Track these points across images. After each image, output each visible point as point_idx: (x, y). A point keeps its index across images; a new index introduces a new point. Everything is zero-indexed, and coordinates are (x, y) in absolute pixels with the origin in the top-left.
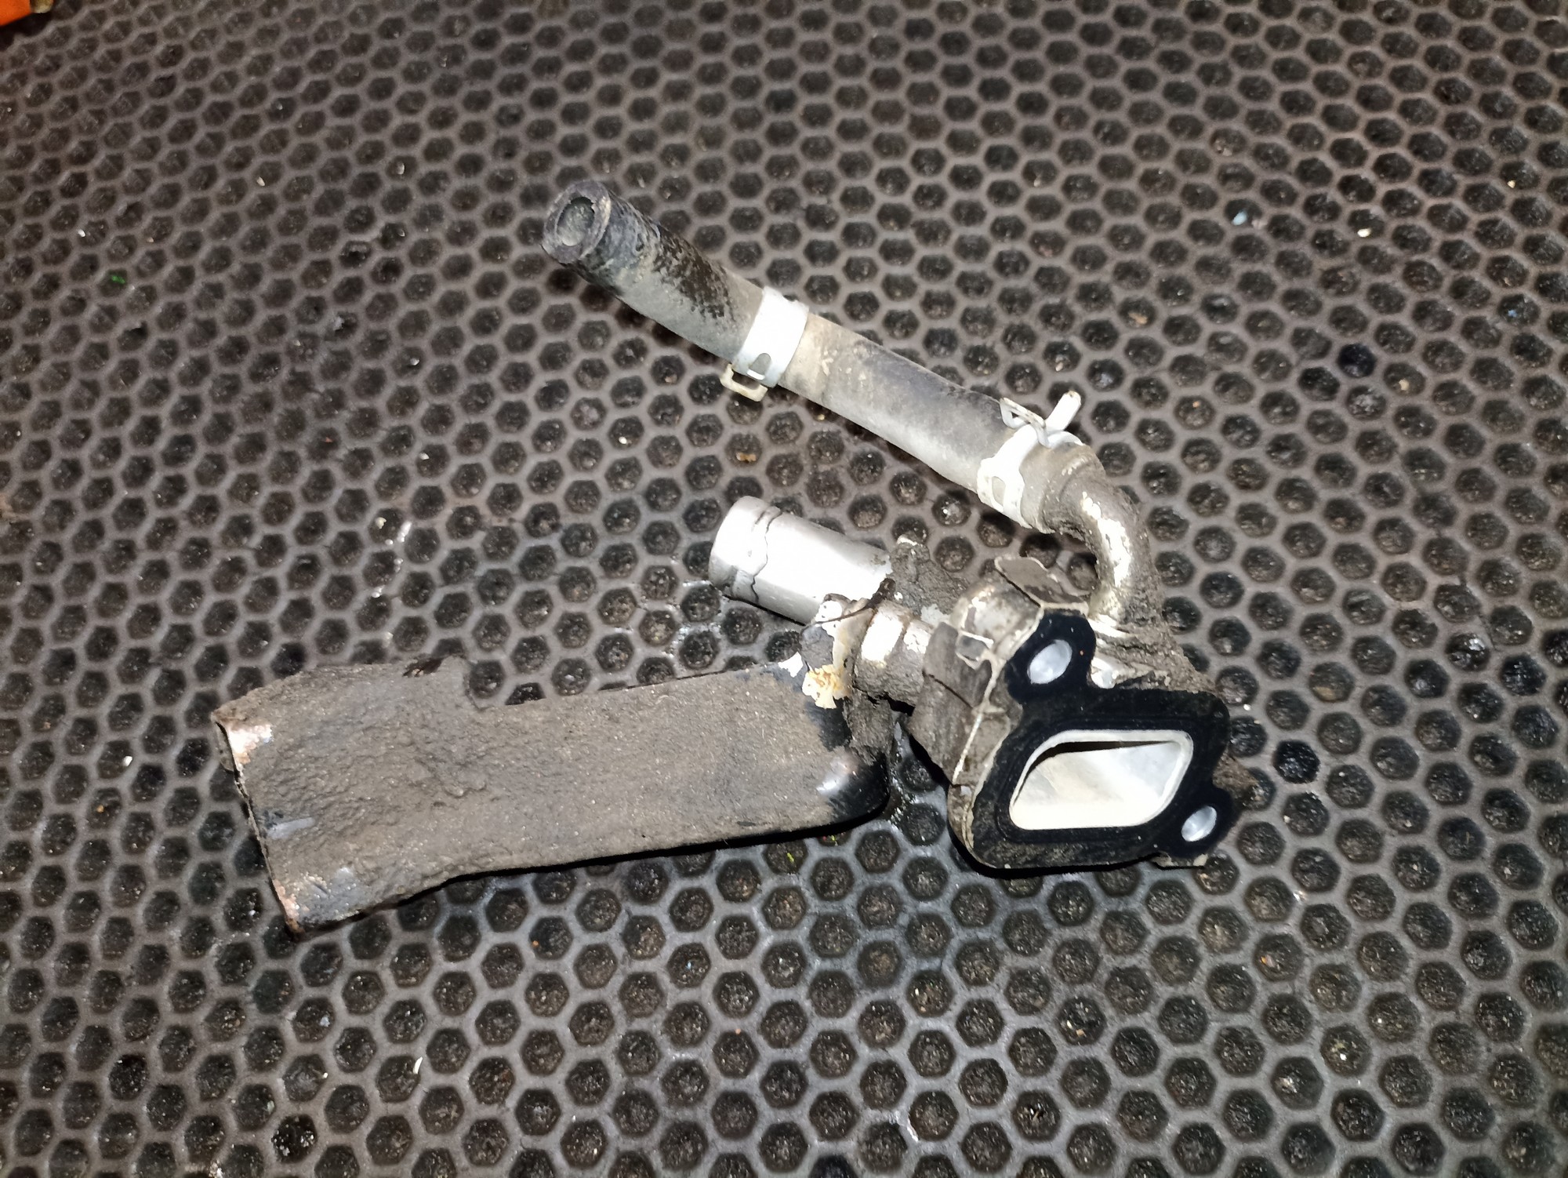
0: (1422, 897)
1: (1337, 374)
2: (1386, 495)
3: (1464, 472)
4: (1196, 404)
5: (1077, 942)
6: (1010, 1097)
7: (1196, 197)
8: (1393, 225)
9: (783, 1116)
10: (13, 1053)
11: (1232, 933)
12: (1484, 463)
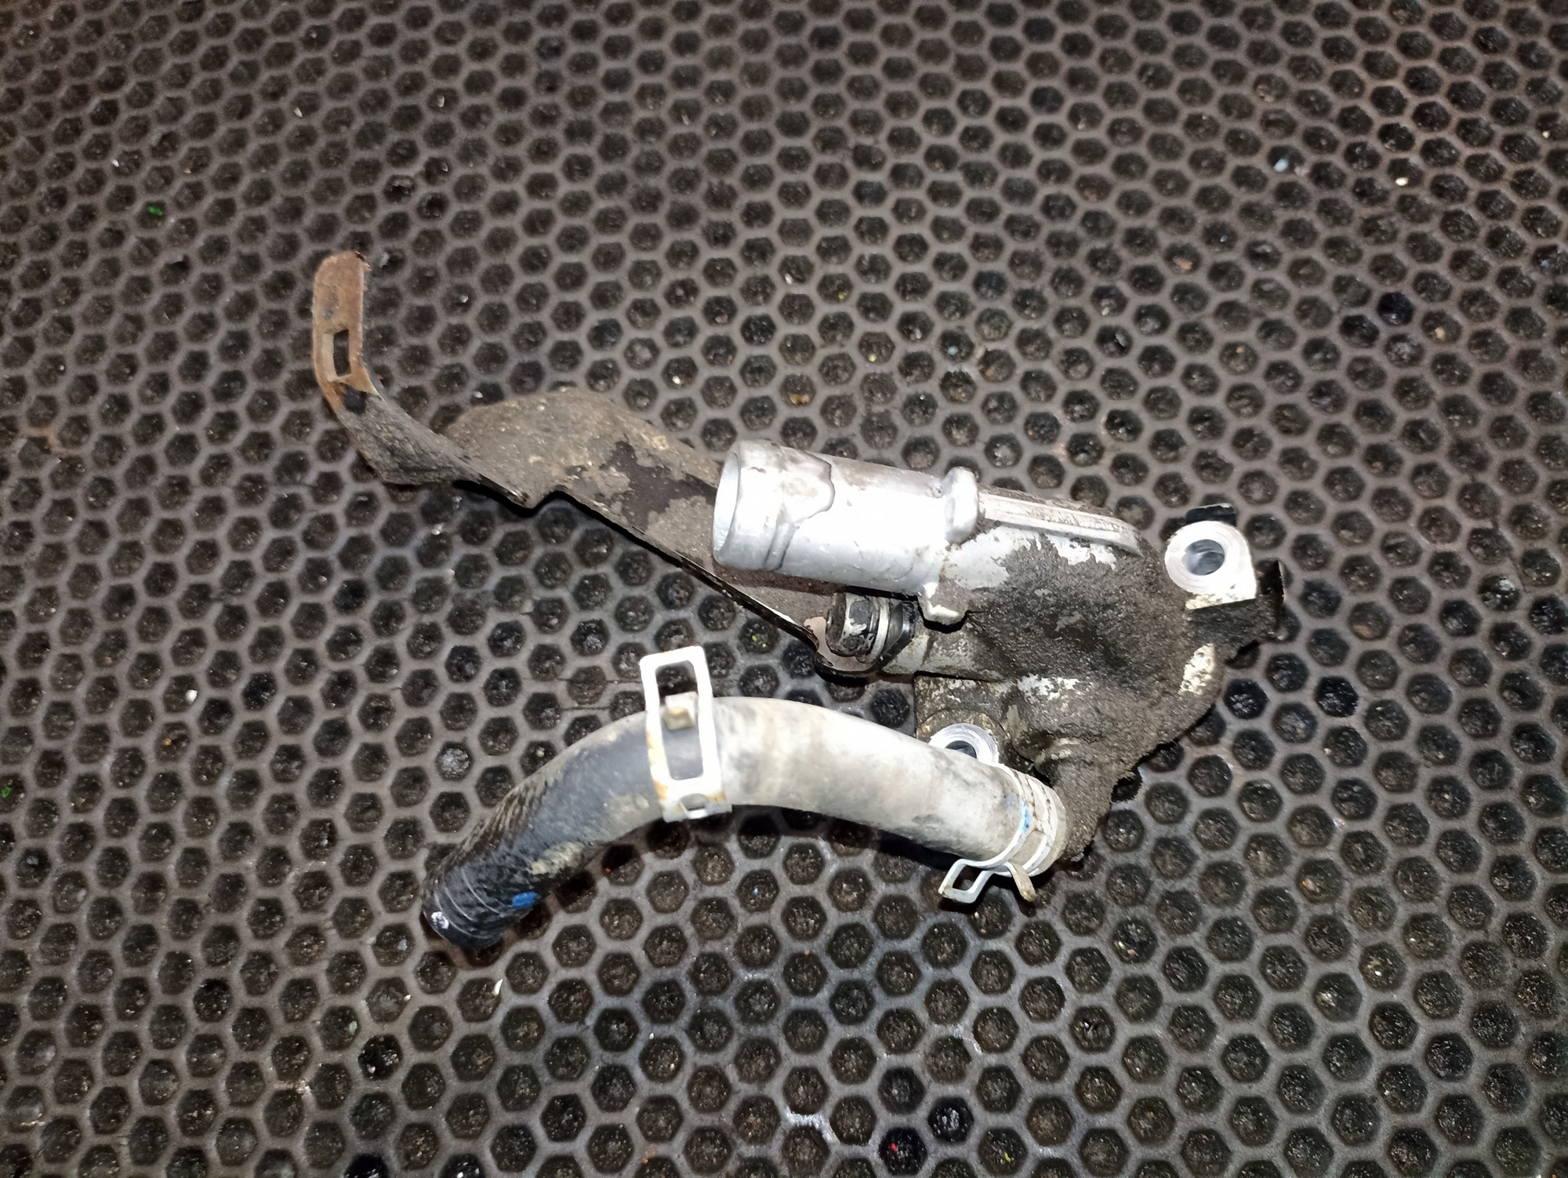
0: (1454, 825)
1: (1377, 322)
2: (1422, 441)
3: (1498, 419)
4: (1240, 350)
5: (1130, 867)
6: (1067, 1012)
7: (1239, 143)
8: (1431, 174)
9: (851, 1032)
10: (95, 977)
11: (1275, 857)
12: (1516, 410)
